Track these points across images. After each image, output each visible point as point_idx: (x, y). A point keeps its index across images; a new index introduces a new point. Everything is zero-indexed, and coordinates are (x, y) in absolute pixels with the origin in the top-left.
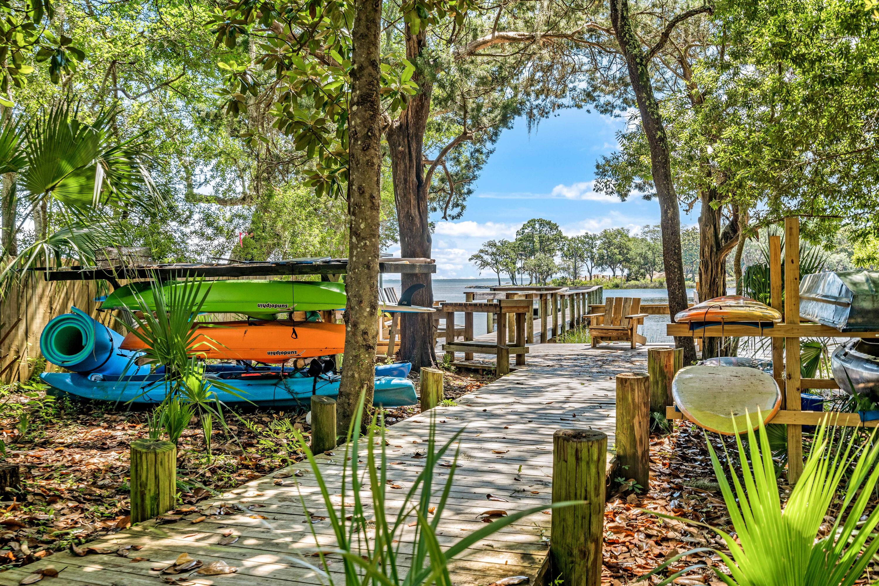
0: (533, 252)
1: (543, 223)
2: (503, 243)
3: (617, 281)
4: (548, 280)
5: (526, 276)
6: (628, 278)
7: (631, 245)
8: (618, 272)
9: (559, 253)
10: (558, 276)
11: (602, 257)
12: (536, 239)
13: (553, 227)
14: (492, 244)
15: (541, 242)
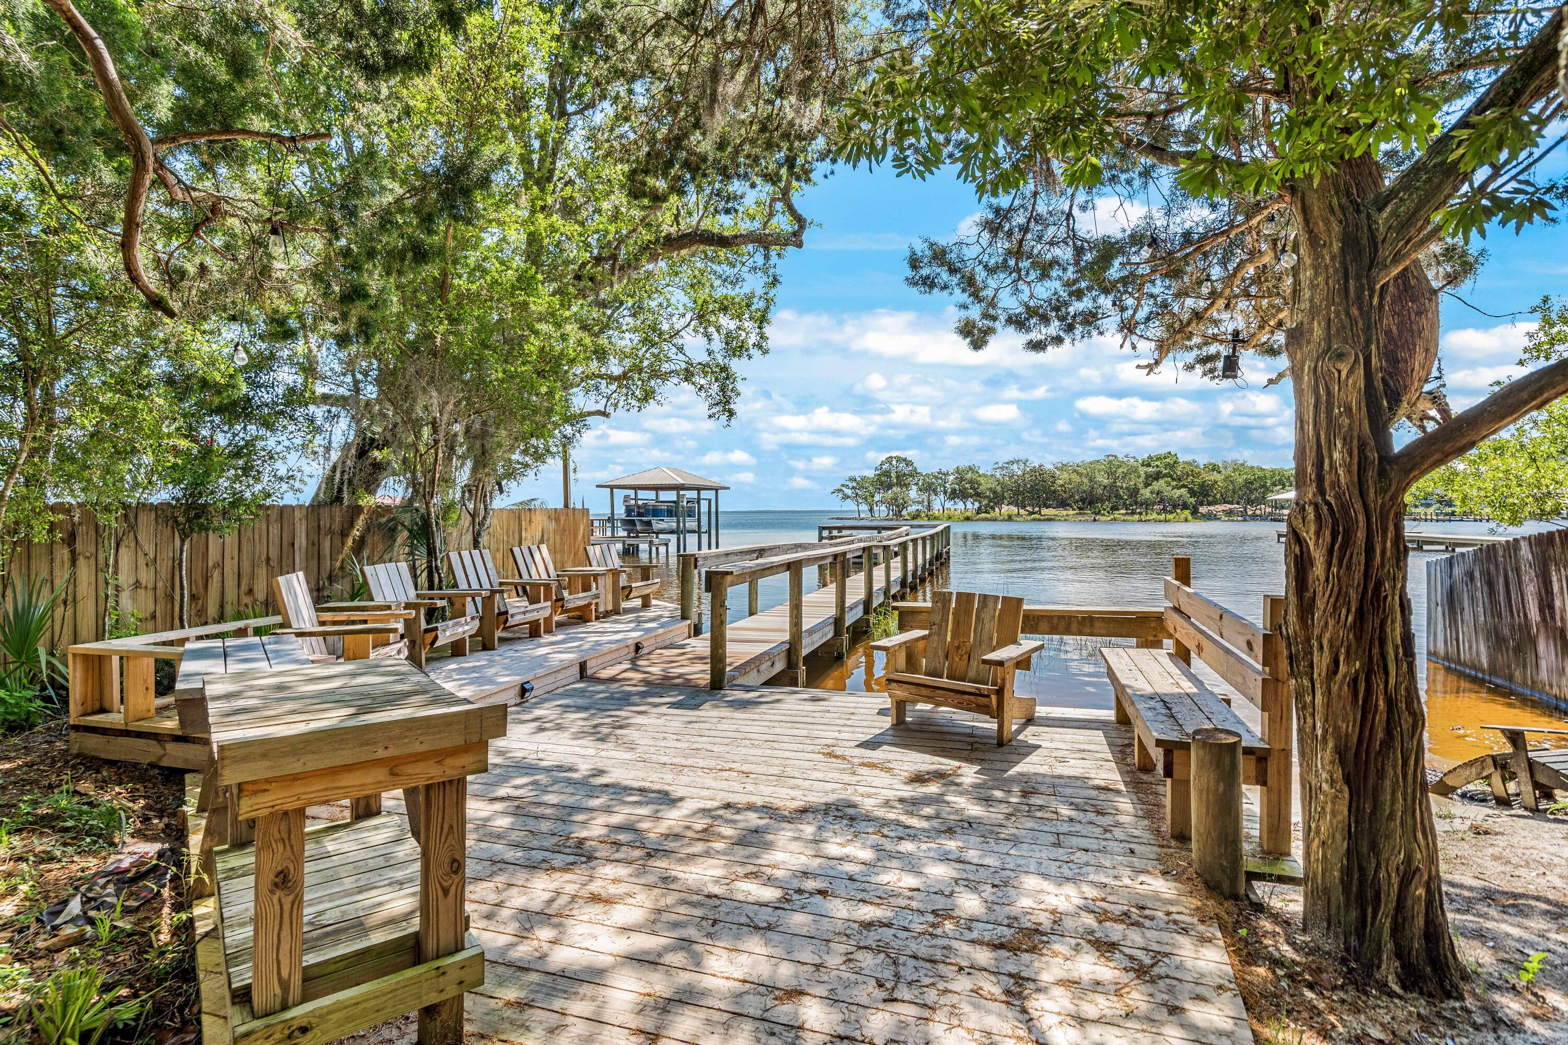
0: (890, 487)
1: (899, 459)
2: (864, 478)
3: (968, 514)
4: (904, 513)
5: (883, 508)
6: (979, 511)
7: (982, 480)
8: (969, 505)
9: (914, 488)
10: (913, 508)
11: (954, 491)
12: (893, 475)
13: (909, 463)
14: (852, 479)
15: (898, 477)
